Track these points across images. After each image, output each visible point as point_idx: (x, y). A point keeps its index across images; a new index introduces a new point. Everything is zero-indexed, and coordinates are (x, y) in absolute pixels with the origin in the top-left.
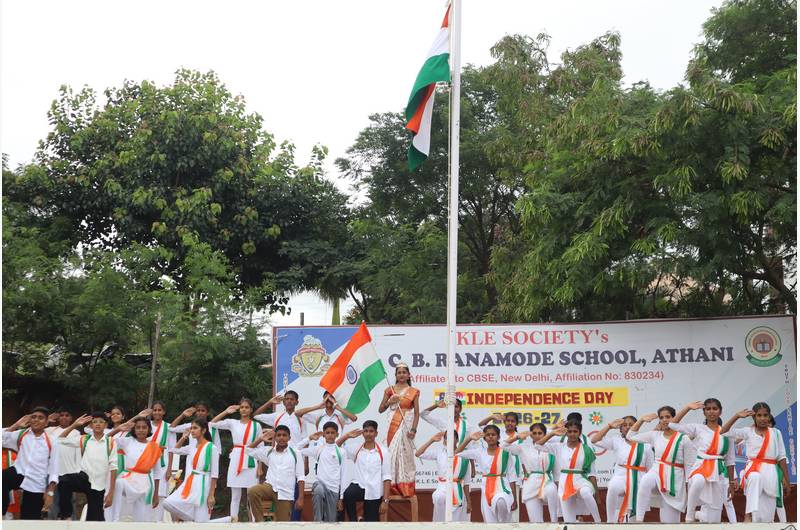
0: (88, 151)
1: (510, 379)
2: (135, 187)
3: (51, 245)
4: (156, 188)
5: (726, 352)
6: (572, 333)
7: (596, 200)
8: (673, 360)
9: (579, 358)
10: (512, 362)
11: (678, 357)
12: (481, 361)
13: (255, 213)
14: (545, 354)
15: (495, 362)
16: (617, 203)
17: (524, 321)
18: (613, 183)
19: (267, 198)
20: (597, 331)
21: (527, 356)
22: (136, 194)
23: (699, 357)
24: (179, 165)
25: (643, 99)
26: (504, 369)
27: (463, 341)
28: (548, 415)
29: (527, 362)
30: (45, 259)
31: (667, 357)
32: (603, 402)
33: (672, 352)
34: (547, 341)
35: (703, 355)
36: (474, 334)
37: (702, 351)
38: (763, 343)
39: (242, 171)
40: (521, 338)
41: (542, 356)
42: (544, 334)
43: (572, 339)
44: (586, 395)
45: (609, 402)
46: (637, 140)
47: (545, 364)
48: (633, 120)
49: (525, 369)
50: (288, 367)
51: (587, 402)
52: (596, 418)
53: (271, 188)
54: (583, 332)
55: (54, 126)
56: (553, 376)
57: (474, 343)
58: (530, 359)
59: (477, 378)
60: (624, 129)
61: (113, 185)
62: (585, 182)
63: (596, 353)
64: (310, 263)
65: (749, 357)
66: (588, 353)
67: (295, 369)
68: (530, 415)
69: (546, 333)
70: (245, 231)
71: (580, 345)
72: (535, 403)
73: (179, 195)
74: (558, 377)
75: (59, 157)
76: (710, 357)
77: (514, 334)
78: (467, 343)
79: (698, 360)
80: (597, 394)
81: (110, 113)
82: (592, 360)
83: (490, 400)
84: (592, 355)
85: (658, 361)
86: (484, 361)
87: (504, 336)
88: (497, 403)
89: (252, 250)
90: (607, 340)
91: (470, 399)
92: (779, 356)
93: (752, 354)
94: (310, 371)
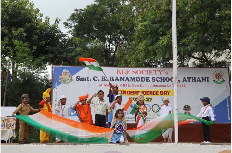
1: (135, 86)
5: (206, 79)
6: (156, 71)
9: (158, 79)
10: (136, 80)
11: (191, 80)
12: (125, 80)
13: (37, 37)
14: (147, 78)
15: (130, 80)
19: (41, 33)
20: (164, 71)
21: (141, 78)
23: (198, 80)
24: (13, 20)
26: (133, 83)
27: (119, 73)
28: (148, 98)
29: (141, 80)
31: (187, 80)
32: (166, 94)
33: (189, 78)
34: (147, 74)
36: (123, 70)
37: (199, 78)
38: (218, 76)
39: (33, 24)
40: (139, 72)
41: (146, 78)
42: (146, 71)
43: (156, 73)
44: (161, 92)
45: (169, 94)
47: (147, 81)
49: (140, 83)
50: (57, 80)
51: (161, 94)
54: (159, 71)
56: (149, 85)
57: (123, 73)
58: (142, 79)
59: (124, 85)
62: (161, 20)
63: (164, 78)
64: (55, 53)
65: (214, 81)
66: (161, 78)
67: (60, 81)
69: (147, 71)
70: (34, 43)
71: (158, 75)
73: (13, 29)
74: (151, 86)
76: (201, 80)
77: (136, 70)
78: (120, 73)
79: (197, 81)
80: (165, 92)
82: (163, 80)
83: (128, 93)
84: (163, 78)
85: (184, 81)
86: (126, 80)
87: (133, 71)
88: (131, 94)
89: (36, 48)
90: (167, 74)
91: (122, 92)
92: (224, 81)
93: (215, 80)
94: (65, 82)
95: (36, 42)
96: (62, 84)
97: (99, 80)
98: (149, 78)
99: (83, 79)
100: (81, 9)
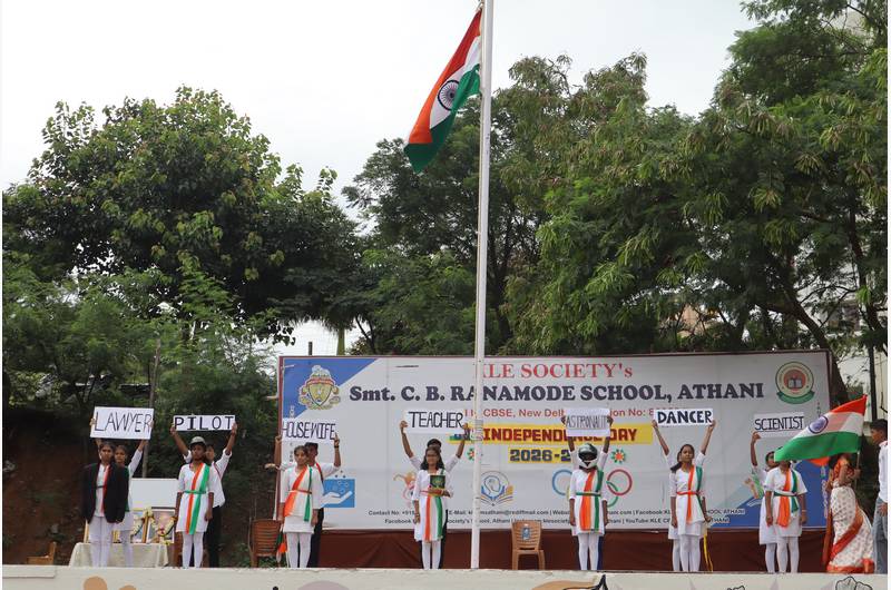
0: (85, 172)
1: (529, 414)
2: (134, 209)
3: (45, 268)
4: (156, 210)
5: (755, 388)
6: (594, 366)
7: (620, 229)
8: (700, 396)
9: (601, 393)
10: (531, 396)
11: (705, 392)
12: (498, 395)
13: (259, 239)
14: (565, 388)
15: (513, 396)
16: (643, 231)
17: (541, 353)
18: (639, 211)
19: (272, 223)
20: (621, 365)
21: (546, 390)
22: (136, 215)
23: (727, 393)
24: (181, 187)
25: (670, 123)
26: (522, 404)
29: (547, 396)
30: (38, 284)
31: (694, 393)
32: (626, 439)
33: (699, 387)
34: (568, 375)
35: (731, 391)
36: (492, 366)
37: (730, 386)
38: (794, 380)
39: (246, 195)
40: (541, 370)
41: (562, 390)
42: (564, 367)
43: (594, 372)
45: (633, 439)
46: (667, 164)
47: (566, 398)
48: (659, 144)
49: (545, 404)
50: (294, 400)
52: (619, 456)
53: (277, 213)
54: (606, 365)
55: (49, 145)
58: (550, 393)
59: (494, 413)
60: (649, 153)
61: (111, 207)
62: (608, 209)
63: (619, 388)
64: (316, 291)
65: (780, 394)
66: (611, 388)
67: (302, 400)
68: (549, 451)
69: (567, 366)
70: (249, 258)
71: (602, 379)
72: (555, 440)
73: (180, 218)
75: (54, 177)
76: (739, 393)
77: (533, 366)
79: (726, 397)
80: (620, 430)
81: (110, 132)
82: (615, 396)
83: (507, 436)
84: (615, 390)
85: (684, 397)
86: (502, 395)
87: (523, 369)
88: (515, 439)
89: (254, 277)
90: (631, 374)
91: (487, 435)
92: (811, 393)
93: (783, 391)
94: (319, 403)
95: (255, 255)
96: (308, 411)
97: (418, 398)
98: (572, 388)
99: (371, 396)
100: (399, 141)
